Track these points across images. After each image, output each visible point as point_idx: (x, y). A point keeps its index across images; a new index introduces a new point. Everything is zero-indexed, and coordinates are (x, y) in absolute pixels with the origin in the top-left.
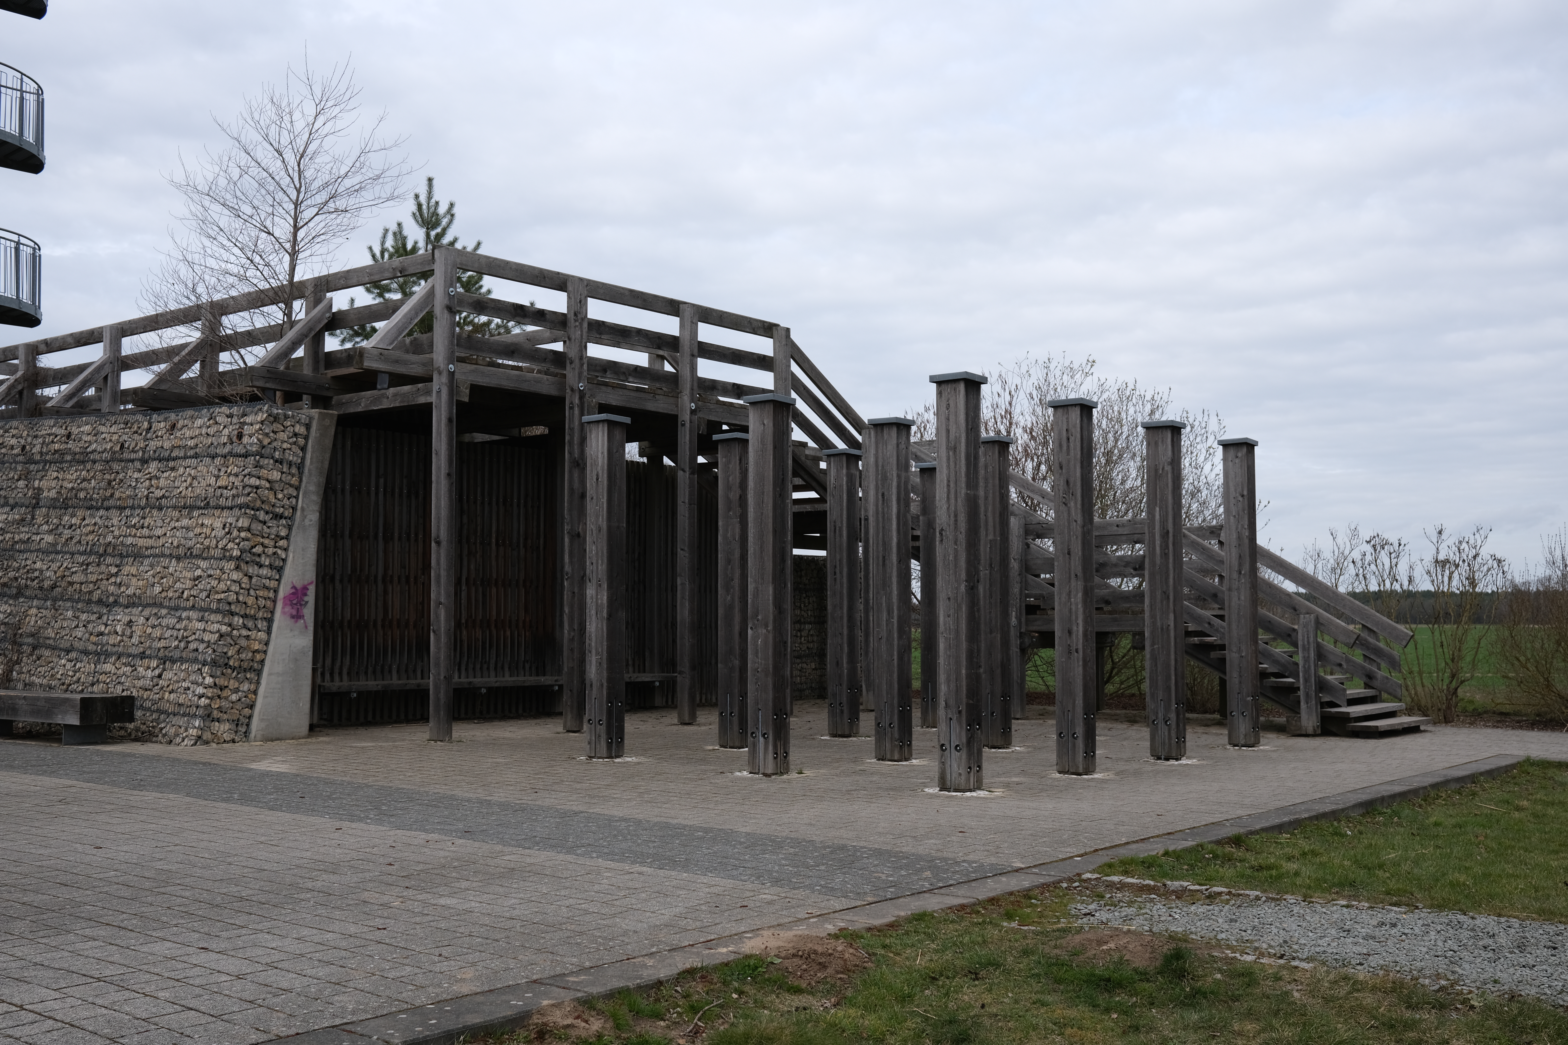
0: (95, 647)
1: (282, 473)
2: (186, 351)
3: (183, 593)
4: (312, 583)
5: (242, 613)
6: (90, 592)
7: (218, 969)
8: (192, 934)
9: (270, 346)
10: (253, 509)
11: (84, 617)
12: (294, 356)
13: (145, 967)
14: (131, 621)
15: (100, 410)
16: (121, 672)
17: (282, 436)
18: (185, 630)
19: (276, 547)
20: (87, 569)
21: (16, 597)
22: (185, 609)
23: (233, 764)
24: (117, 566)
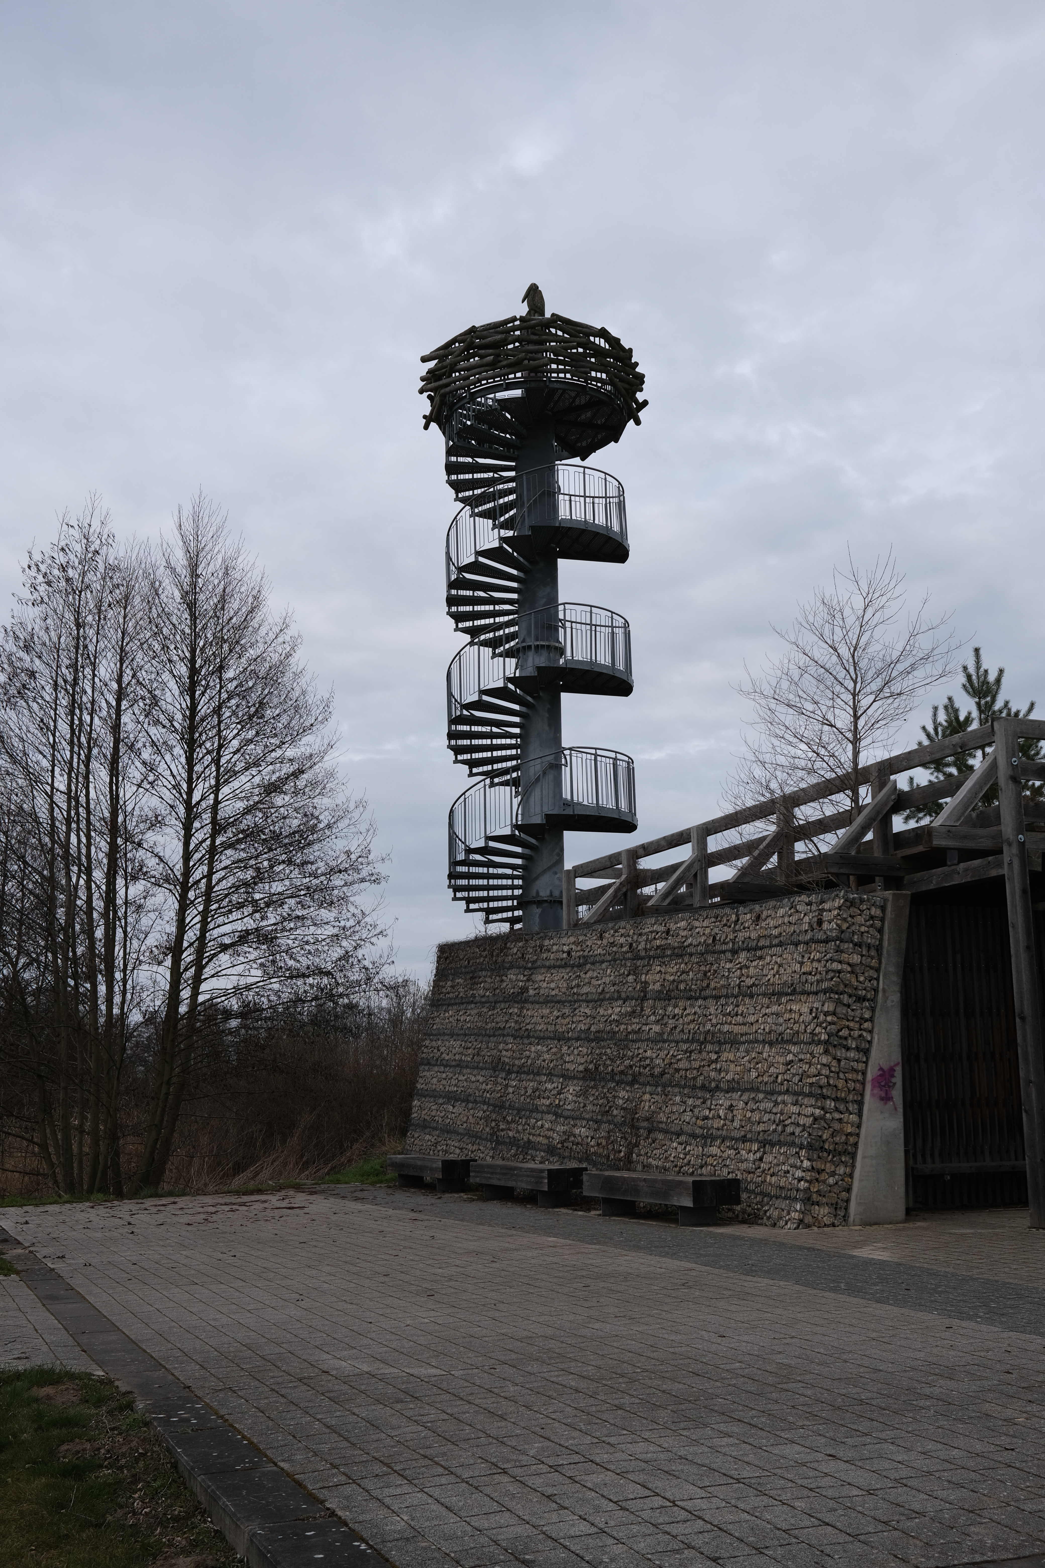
0: (701, 1131)
1: (862, 956)
2: (764, 844)
3: (777, 1077)
4: (898, 1064)
5: (833, 1096)
6: (695, 1078)
7: (848, 1481)
8: (819, 1438)
9: (841, 832)
10: (837, 993)
11: (690, 1102)
12: (864, 840)
13: (778, 1471)
14: (732, 1106)
15: (692, 905)
16: (725, 1155)
17: (860, 919)
18: (782, 1114)
19: (861, 1030)
20: (690, 1056)
21: (632, 1083)
22: (780, 1093)
23: (835, 1250)
24: (716, 1053)
